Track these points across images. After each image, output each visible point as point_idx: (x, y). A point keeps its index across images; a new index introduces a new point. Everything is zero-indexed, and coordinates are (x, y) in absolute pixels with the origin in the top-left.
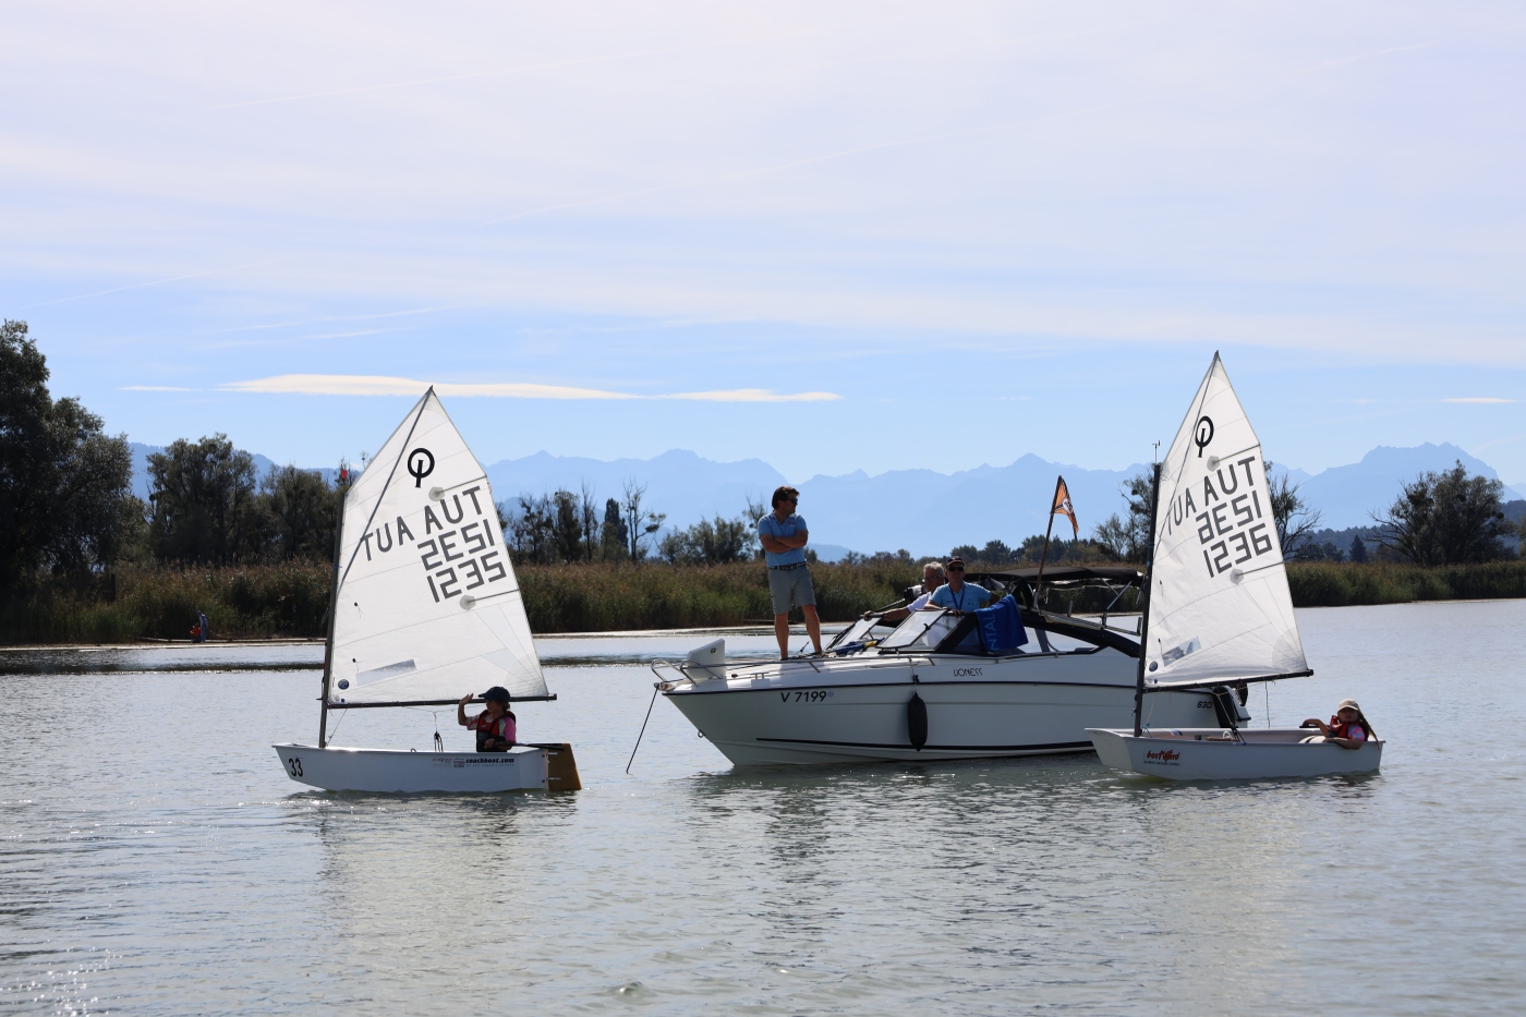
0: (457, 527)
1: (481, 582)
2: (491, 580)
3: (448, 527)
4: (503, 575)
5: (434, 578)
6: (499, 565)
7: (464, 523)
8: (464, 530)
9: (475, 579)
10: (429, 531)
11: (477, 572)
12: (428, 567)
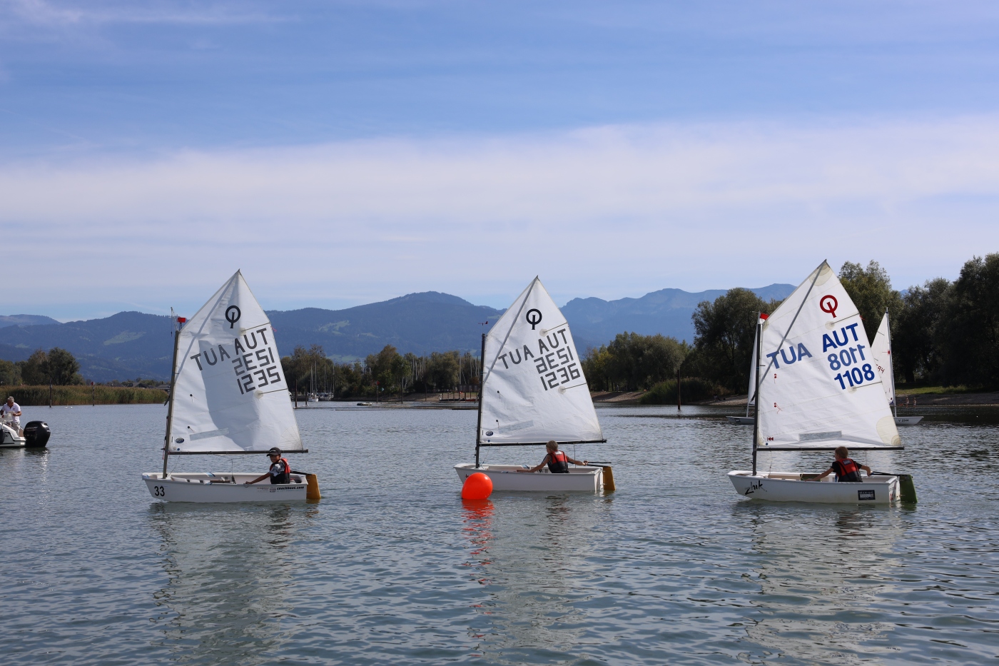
0: (253, 351)
1: (266, 383)
2: (272, 382)
3: (248, 351)
4: (279, 380)
5: (241, 380)
6: (277, 374)
7: (258, 349)
8: (257, 353)
9: (263, 381)
10: (237, 353)
11: (264, 377)
12: (238, 374)
